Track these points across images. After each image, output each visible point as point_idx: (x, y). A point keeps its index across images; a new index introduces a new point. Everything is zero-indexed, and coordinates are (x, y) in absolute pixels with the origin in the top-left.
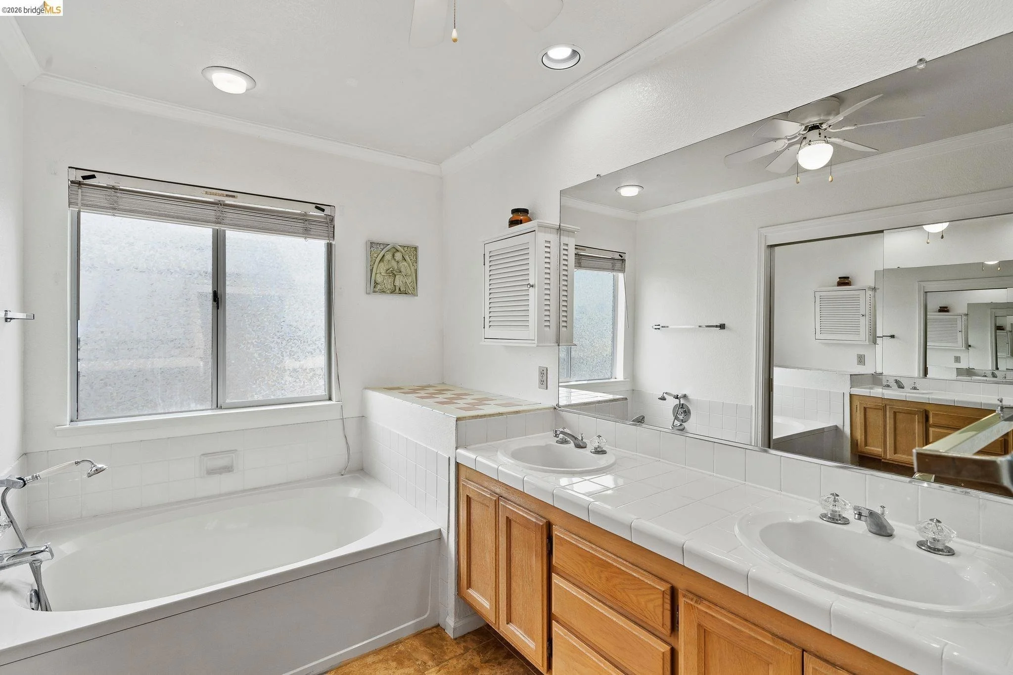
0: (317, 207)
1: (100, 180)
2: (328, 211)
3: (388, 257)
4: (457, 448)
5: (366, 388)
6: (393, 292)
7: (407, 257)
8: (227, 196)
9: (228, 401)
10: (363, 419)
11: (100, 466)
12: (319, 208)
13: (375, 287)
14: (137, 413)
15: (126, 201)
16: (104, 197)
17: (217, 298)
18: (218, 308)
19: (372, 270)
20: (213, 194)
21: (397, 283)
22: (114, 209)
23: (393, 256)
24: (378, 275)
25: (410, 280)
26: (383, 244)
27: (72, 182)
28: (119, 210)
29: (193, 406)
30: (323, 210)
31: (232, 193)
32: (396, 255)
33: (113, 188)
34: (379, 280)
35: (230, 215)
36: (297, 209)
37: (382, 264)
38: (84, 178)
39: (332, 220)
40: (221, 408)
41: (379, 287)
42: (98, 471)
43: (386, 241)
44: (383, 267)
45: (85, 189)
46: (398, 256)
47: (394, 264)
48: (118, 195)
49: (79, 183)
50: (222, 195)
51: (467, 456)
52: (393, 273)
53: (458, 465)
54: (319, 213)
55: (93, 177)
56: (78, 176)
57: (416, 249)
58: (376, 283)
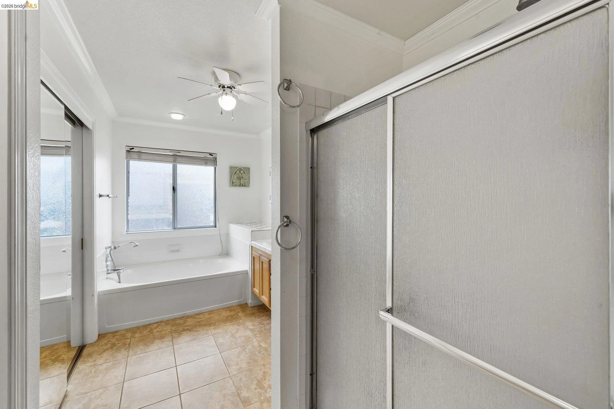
0: (210, 154)
1: (135, 150)
2: (214, 155)
3: (238, 172)
4: (251, 241)
5: (229, 223)
6: (240, 186)
7: (245, 172)
8: (177, 152)
9: (178, 226)
10: (228, 234)
11: (137, 244)
12: (211, 154)
13: (233, 184)
14: (147, 230)
15: (144, 156)
16: (137, 155)
17: (174, 189)
18: (174, 193)
19: (231, 177)
20: (173, 152)
21: (241, 182)
22: (140, 159)
23: (240, 171)
24: (234, 179)
25: (246, 181)
26: (236, 167)
27: (127, 151)
28: (141, 159)
29: (166, 228)
30: (212, 155)
31: (179, 151)
32: (241, 171)
33: (139, 152)
34: (234, 181)
35: (179, 159)
36: (202, 155)
37: (235, 175)
38: (130, 149)
39: (216, 159)
40: (175, 229)
41: (234, 184)
42: (136, 245)
43: (237, 166)
44: (236, 176)
45: (131, 153)
46: (242, 172)
47: (240, 175)
48: (141, 154)
49: (129, 151)
50: (176, 152)
51: (254, 243)
52: (240, 178)
53: (252, 246)
54: (211, 157)
55: (133, 148)
56: (128, 149)
57: (249, 169)
58: (233, 182)
